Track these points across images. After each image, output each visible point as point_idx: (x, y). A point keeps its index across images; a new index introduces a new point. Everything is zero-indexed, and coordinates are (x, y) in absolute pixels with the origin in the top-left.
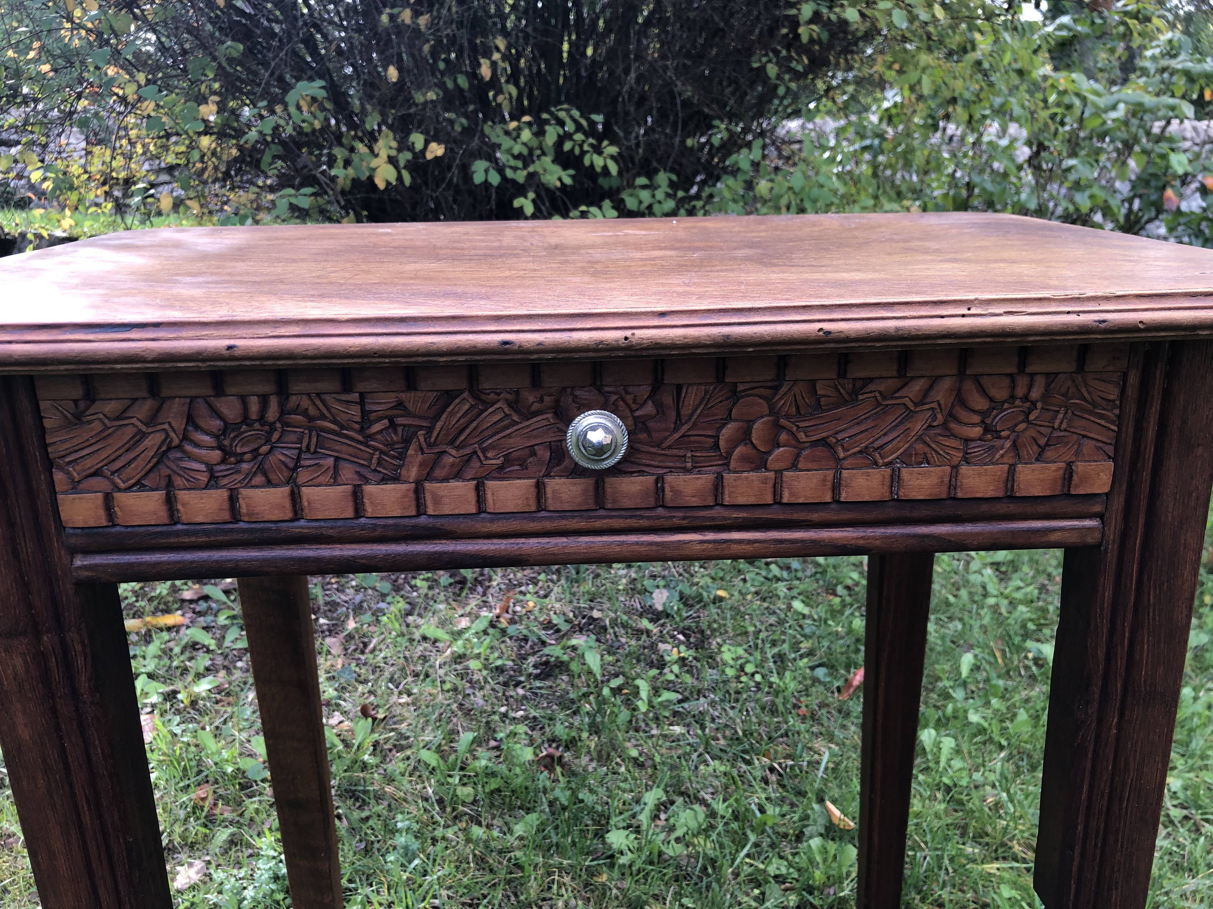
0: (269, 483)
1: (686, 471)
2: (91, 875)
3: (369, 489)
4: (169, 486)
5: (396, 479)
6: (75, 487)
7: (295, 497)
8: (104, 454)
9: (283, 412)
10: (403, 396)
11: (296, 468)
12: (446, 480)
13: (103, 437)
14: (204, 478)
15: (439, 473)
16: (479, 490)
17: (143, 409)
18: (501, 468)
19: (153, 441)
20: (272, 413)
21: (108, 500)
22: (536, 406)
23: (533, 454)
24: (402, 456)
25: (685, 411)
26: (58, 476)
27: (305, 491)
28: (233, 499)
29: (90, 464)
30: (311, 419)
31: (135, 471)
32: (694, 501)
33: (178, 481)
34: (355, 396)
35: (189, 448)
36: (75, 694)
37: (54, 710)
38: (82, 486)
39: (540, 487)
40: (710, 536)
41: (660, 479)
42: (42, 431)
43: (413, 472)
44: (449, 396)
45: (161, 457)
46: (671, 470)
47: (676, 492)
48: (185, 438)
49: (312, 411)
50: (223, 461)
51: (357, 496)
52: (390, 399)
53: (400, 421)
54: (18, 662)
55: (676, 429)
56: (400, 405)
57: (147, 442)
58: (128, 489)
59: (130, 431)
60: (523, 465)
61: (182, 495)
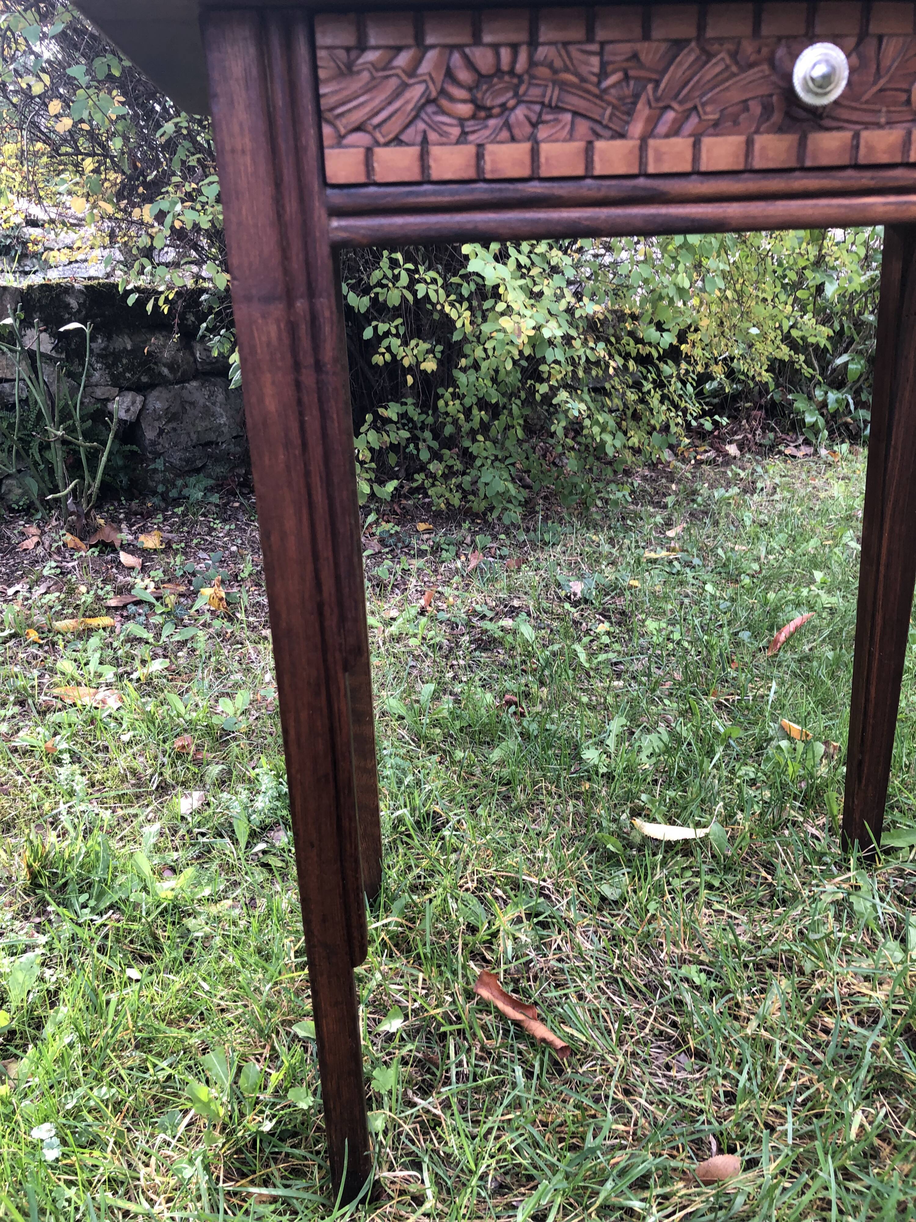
0: (513, 139)
1: (879, 126)
3: (600, 145)
4: (425, 142)
5: (622, 136)
6: (340, 140)
7: (535, 153)
8: (367, 109)
9: (532, 63)
10: (638, 46)
11: (534, 125)
12: (667, 136)
13: (367, 90)
14: (455, 131)
15: (662, 128)
16: (696, 146)
17: (405, 59)
18: (716, 124)
19: (416, 92)
20: (521, 65)
21: (368, 155)
22: (753, 58)
23: (747, 109)
24: (630, 113)
25: (886, 62)
26: (327, 130)
27: (545, 148)
28: (479, 156)
29: (357, 117)
30: (555, 72)
31: (393, 128)
32: (884, 159)
33: (433, 136)
34: (595, 47)
35: (444, 102)
36: (318, 366)
37: (298, 385)
38: (345, 142)
39: (749, 143)
40: (892, 199)
41: (857, 136)
42: (316, 82)
43: (638, 128)
44: (679, 45)
45: (420, 109)
46: (867, 125)
47: (871, 149)
48: (443, 92)
49: (558, 63)
50: (474, 117)
51: (589, 151)
52: (626, 48)
53: (631, 73)
54: (273, 329)
55: (875, 83)
56: (635, 56)
57: (407, 95)
58: (387, 144)
59: (393, 83)
60: (736, 123)
61: (435, 150)
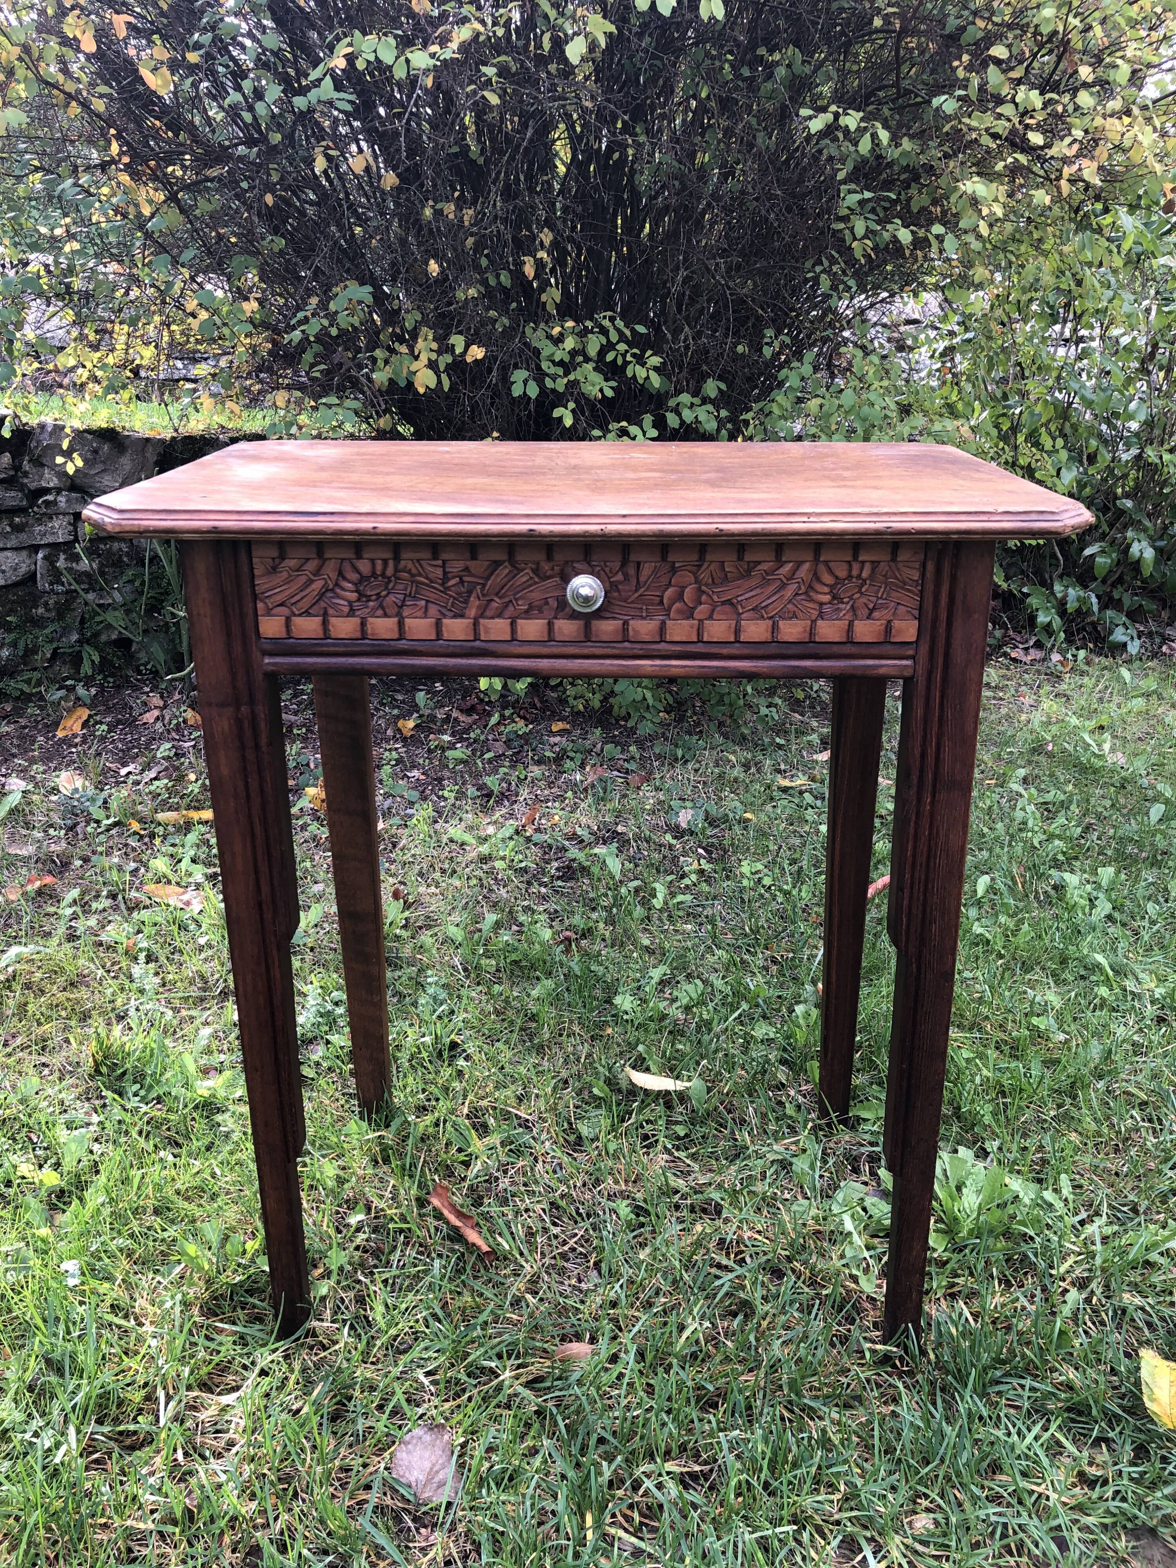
0: (386, 615)
1: (643, 618)
2: (256, 872)
3: (445, 621)
4: (325, 615)
5: (462, 616)
6: (269, 612)
7: (401, 624)
8: (287, 593)
9: (396, 570)
10: (469, 563)
11: (401, 607)
12: (492, 618)
13: (287, 582)
14: (346, 610)
15: (488, 613)
16: (513, 624)
17: (311, 566)
18: (527, 612)
19: (318, 585)
20: (390, 571)
21: (288, 621)
22: (549, 573)
23: (547, 603)
24: (466, 602)
25: (642, 579)
26: (260, 605)
27: (408, 621)
28: (363, 624)
29: (279, 598)
30: (413, 576)
31: (305, 604)
32: (647, 638)
33: (331, 611)
34: (440, 562)
35: (338, 591)
36: (257, 747)
37: (244, 758)
38: (274, 612)
39: (550, 625)
40: (658, 662)
41: (626, 623)
42: (253, 577)
43: (472, 612)
44: (497, 564)
45: (321, 595)
46: (634, 617)
47: (636, 632)
48: (337, 585)
49: (414, 571)
50: (359, 600)
51: (438, 625)
52: (460, 565)
53: (466, 579)
54: (226, 725)
55: (636, 591)
56: (467, 569)
57: (313, 586)
58: (300, 615)
59: (304, 579)
60: (540, 611)
61: (333, 620)
